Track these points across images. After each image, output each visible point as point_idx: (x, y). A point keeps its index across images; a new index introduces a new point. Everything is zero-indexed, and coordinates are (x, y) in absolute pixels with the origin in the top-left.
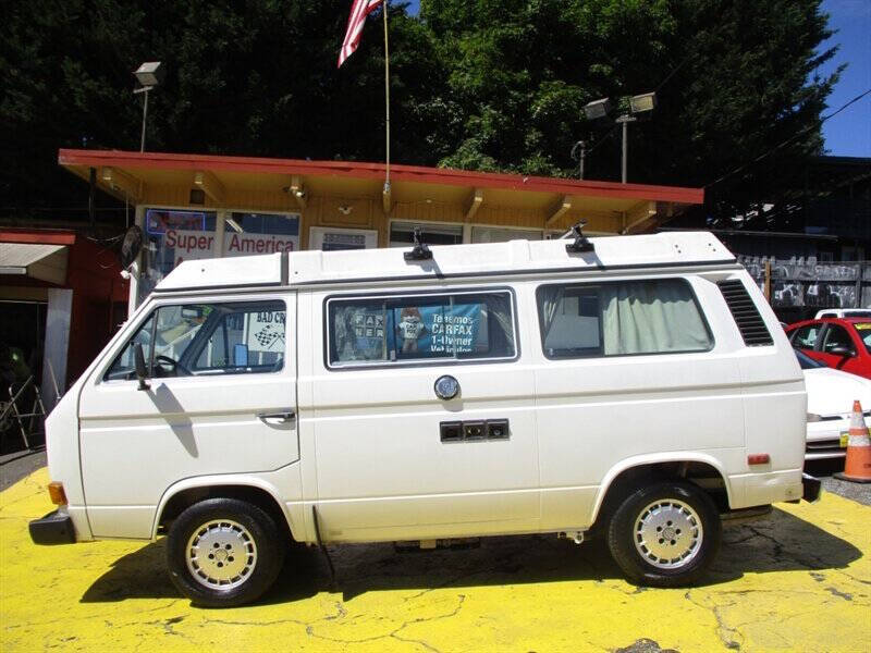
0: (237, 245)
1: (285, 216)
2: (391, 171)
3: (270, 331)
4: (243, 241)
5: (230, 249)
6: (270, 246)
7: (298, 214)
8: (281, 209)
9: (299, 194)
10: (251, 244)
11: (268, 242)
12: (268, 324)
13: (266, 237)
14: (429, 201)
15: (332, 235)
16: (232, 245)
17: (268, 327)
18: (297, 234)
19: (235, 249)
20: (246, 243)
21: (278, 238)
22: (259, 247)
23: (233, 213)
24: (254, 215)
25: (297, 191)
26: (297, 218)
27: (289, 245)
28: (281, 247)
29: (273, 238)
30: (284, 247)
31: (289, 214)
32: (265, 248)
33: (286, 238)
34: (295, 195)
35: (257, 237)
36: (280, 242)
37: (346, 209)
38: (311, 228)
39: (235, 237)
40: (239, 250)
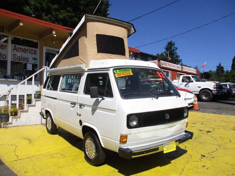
0: (16, 49)
1: (33, 41)
5: (14, 51)
6: (28, 51)
7: (38, 41)
8: (33, 39)
10: (21, 49)
11: (28, 50)
13: (27, 48)
15: (48, 50)
16: (14, 49)
18: (37, 48)
19: (15, 51)
20: (19, 49)
21: (31, 48)
22: (24, 51)
23: (14, 37)
24: (21, 39)
25: (54, 34)
26: (38, 42)
27: (35, 51)
28: (32, 52)
29: (29, 48)
30: (33, 52)
31: (35, 41)
32: (26, 52)
33: (34, 49)
34: (54, 36)
35: (23, 47)
36: (32, 50)
37: (55, 42)
38: (44, 47)
39: (15, 46)
40: (17, 51)
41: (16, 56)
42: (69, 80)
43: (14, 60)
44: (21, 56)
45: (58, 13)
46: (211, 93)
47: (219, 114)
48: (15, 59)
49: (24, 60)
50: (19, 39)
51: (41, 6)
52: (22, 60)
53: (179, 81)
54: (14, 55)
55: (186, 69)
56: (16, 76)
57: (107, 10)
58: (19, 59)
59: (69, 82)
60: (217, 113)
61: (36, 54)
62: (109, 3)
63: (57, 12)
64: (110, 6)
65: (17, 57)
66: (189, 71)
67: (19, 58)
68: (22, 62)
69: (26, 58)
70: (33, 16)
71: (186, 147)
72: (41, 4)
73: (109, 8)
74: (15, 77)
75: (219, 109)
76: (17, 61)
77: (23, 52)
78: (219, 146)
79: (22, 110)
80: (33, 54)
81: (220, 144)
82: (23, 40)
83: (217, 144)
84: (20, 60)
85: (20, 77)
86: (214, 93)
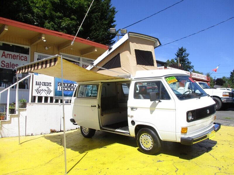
0: (5, 56)
1: (24, 47)
2: (76, 38)
3: (40, 89)
4: (7, 54)
5: (2, 57)
6: (18, 57)
8: (23, 44)
9: (45, 41)
10: (11, 56)
11: (17, 56)
12: (40, 86)
13: (17, 54)
14: (72, 49)
15: (41, 56)
16: (3, 55)
17: (40, 87)
18: (28, 54)
19: (4, 57)
20: (8, 55)
21: (21, 55)
22: (14, 57)
23: (3, 43)
24: (11, 45)
25: (44, 39)
26: (29, 48)
27: (26, 58)
28: (22, 58)
29: (20, 54)
30: (24, 58)
31: (26, 47)
32: (16, 58)
33: (24, 55)
34: (43, 41)
35: (13, 53)
36: (22, 56)
37: (48, 48)
38: (35, 53)
39: (4, 52)
40: (5, 57)
41: (5, 62)
42: (59, 88)
43: (2, 67)
44: (11, 63)
45: (61, 21)
46: (220, 101)
47: (226, 125)
48: (3, 65)
49: (13, 67)
50: (9, 45)
51: (44, 14)
52: (11, 67)
53: (184, 89)
54: (2, 61)
55: (195, 75)
56: (4, 83)
57: (114, 17)
58: (7, 66)
59: (58, 90)
60: (225, 124)
61: (26, 60)
62: (115, 10)
63: (60, 19)
64: (116, 13)
65: (5, 64)
66: (199, 78)
67: (7, 64)
68: (11, 68)
69: (15, 64)
70: (35, 23)
71: (178, 169)
72: (44, 11)
73: (115, 15)
74: (2, 84)
75: (228, 119)
76: (5, 68)
77: (12, 58)
78: (220, 169)
79: (3, 121)
80: (24, 60)
81: (221, 167)
82: (13, 46)
83: (217, 166)
84: (9, 67)
85: (8, 84)
86: (223, 100)
